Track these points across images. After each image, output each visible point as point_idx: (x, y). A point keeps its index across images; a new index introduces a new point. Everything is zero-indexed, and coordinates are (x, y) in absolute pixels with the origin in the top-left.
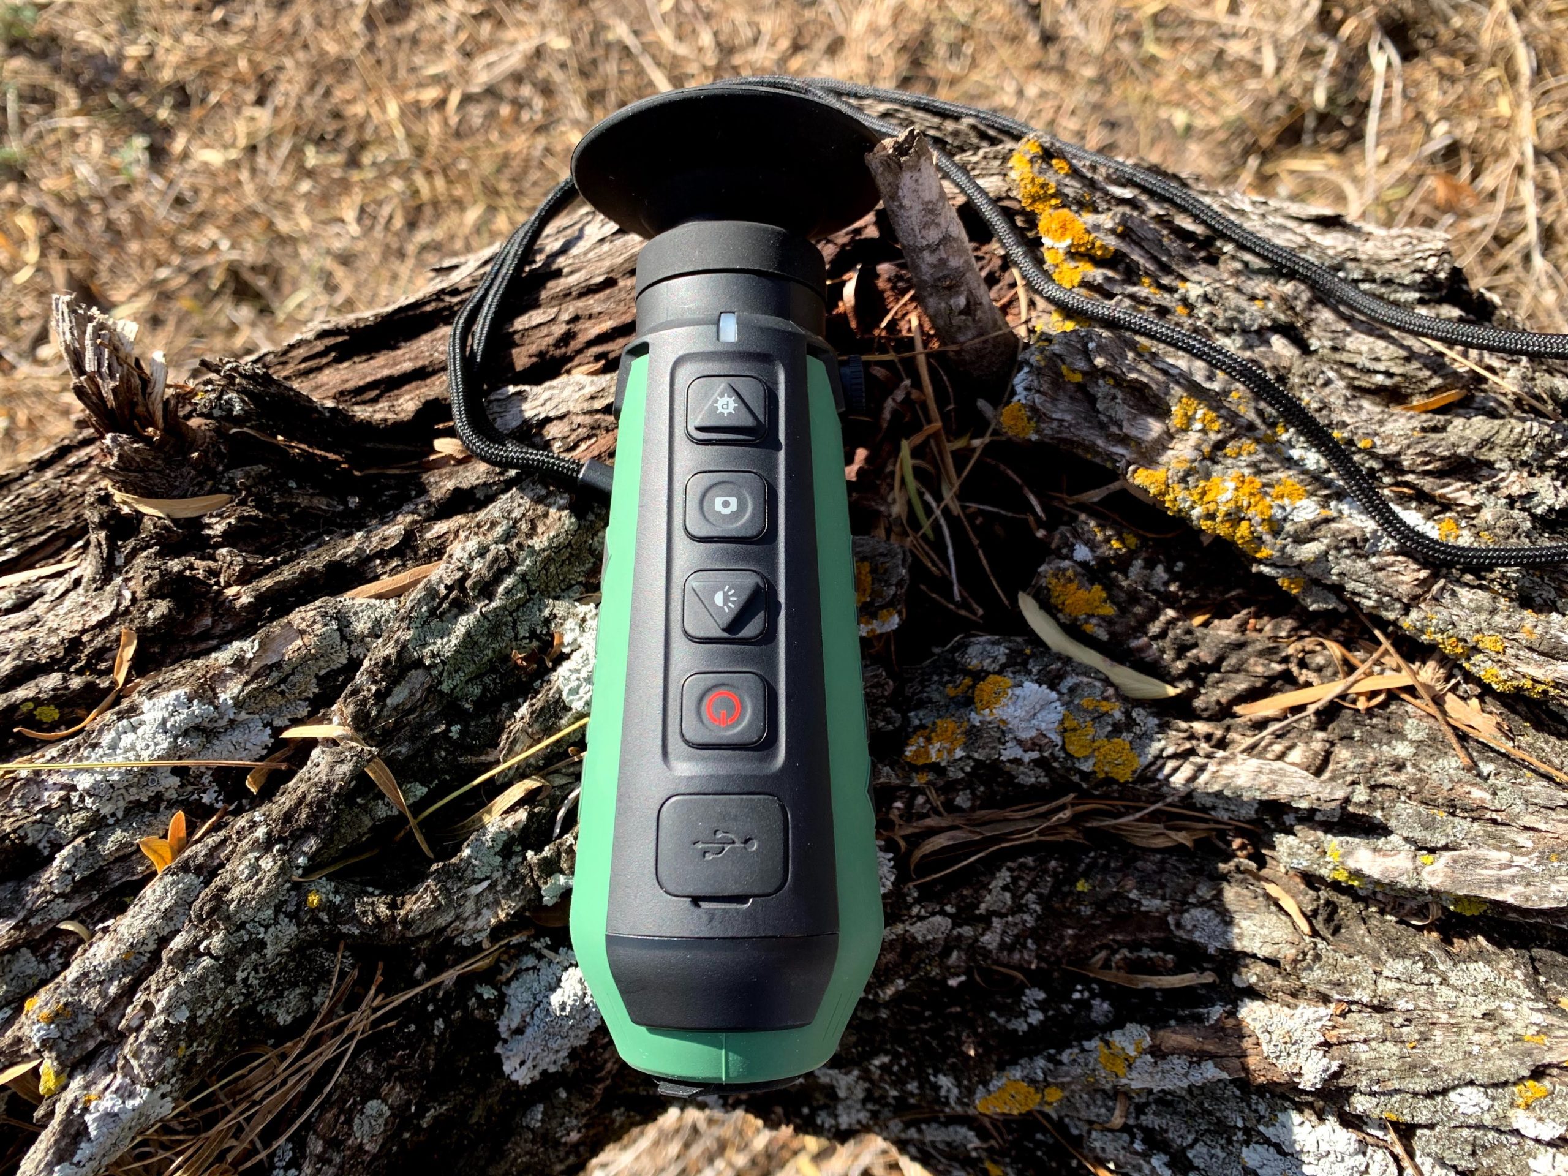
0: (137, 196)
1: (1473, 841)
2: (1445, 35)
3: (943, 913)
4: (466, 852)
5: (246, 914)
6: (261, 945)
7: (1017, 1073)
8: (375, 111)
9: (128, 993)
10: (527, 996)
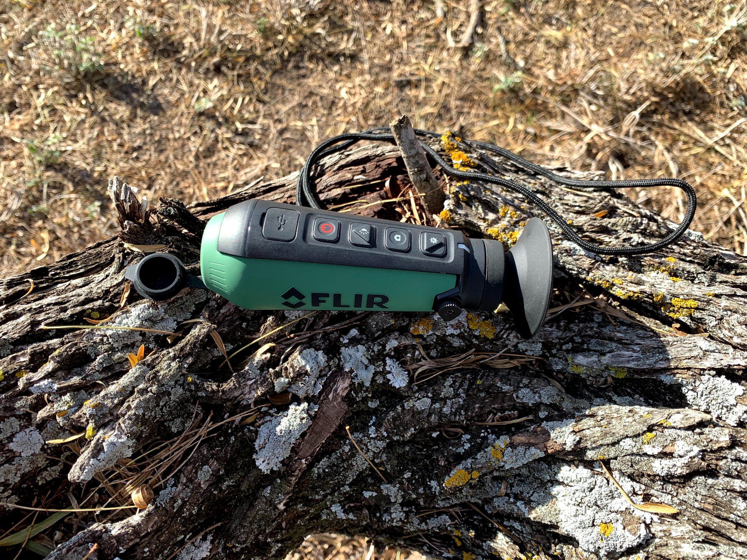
0: (94, 225)
1: (618, 349)
2: (639, 159)
3: (427, 397)
4: (247, 368)
5: (165, 381)
6: (169, 394)
7: (461, 467)
8: (197, 191)
9: (121, 403)
10: (267, 431)
